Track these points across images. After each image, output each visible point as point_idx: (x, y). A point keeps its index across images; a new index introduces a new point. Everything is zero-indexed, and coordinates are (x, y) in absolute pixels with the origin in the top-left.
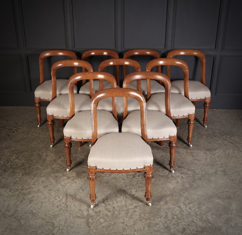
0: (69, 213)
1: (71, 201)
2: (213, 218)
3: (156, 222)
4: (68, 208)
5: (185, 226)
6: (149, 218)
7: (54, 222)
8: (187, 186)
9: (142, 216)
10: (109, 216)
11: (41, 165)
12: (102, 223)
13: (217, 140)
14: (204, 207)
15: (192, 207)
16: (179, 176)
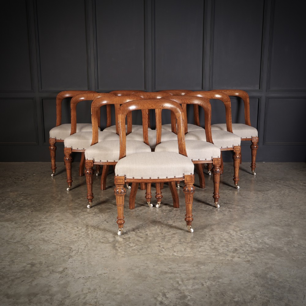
0: (91, 240)
1: (92, 231)
2: (270, 240)
3: (200, 245)
4: (89, 235)
5: (236, 248)
6: (191, 242)
7: (72, 247)
8: (236, 217)
9: (182, 240)
10: (141, 241)
11: (55, 204)
12: (132, 247)
13: (268, 184)
14: (258, 233)
15: (244, 233)
16: (226, 210)
